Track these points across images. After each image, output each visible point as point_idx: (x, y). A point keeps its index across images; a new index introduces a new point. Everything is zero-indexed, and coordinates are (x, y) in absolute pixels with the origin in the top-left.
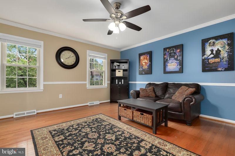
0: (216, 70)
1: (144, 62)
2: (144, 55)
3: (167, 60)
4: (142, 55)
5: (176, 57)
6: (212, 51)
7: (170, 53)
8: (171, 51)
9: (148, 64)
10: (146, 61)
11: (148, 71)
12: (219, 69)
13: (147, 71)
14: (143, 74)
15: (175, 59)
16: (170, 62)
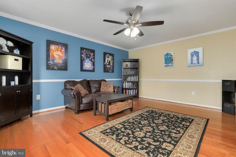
0: (109, 72)
1: (57, 54)
2: (58, 45)
3: (84, 59)
4: (53, 44)
5: (91, 58)
6: (108, 60)
7: (87, 54)
8: (87, 52)
9: (63, 58)
10: (60, 54)
11: (63, 66)
12: (110, 71)
13: (61, 66)
14: (55, 69)
15: (90, 60)
16: (87, 61)
